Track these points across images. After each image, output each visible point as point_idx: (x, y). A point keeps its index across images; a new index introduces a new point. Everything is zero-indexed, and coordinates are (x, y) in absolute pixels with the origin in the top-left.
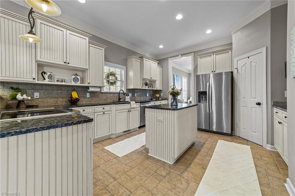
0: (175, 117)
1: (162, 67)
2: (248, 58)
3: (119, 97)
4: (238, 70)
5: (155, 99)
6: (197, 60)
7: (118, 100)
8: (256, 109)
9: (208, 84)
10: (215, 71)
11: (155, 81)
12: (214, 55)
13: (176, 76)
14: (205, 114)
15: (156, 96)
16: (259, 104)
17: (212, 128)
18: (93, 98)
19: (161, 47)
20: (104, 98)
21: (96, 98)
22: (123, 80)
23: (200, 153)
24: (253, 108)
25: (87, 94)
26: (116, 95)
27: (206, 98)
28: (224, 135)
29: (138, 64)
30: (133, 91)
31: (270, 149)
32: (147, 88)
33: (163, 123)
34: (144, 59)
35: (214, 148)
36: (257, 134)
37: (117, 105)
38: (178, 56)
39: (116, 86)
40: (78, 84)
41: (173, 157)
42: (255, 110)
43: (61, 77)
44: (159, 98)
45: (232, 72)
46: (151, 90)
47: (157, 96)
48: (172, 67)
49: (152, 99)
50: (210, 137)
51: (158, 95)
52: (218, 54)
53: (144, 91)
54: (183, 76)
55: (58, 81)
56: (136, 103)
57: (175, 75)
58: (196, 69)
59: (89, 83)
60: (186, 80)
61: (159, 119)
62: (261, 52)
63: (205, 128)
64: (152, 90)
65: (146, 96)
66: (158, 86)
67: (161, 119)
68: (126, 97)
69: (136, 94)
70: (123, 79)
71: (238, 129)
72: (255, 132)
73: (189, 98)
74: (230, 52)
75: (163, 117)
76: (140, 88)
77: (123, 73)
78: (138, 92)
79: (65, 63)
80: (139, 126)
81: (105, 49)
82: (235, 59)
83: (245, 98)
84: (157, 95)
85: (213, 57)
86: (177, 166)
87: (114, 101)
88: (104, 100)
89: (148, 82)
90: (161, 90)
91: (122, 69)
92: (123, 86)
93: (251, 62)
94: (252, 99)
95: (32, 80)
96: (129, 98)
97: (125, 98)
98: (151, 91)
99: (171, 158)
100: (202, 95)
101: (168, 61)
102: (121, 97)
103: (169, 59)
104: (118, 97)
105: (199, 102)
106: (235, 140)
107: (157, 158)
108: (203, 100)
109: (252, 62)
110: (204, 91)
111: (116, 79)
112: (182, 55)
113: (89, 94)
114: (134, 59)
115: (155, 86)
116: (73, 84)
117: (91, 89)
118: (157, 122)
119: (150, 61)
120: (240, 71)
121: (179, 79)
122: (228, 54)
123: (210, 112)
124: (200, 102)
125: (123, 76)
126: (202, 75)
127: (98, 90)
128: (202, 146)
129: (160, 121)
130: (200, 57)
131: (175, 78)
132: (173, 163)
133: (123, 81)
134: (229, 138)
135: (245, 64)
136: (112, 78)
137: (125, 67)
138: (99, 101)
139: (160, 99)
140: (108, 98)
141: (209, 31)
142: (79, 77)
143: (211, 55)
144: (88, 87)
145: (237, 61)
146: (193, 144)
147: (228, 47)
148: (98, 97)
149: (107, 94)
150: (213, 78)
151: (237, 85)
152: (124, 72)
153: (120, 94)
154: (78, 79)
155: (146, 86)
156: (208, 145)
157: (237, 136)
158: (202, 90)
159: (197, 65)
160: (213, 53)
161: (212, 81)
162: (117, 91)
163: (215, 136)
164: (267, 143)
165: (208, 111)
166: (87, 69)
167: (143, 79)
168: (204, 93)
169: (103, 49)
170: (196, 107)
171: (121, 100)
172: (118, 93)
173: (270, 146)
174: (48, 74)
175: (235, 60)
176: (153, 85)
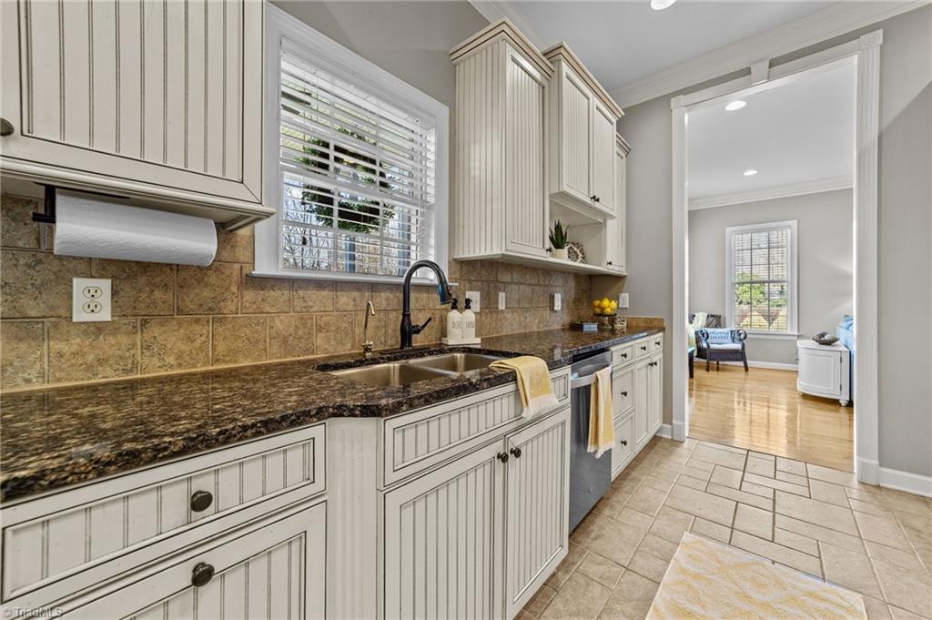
3: (406, 315)
7: (394, 341)
15: (603, 309)
18: (155, 330)
20: (281, 324)
21: (197, 328)
22: (431, 200)
25: (79, 284)
26: (383, 299)
39: (382, 238)
47: (608, 311)
68: (454, 315)
70: (431, 191)
78: (512, 282)
87: (367, 349)
88: (285, 341)
92: (432, 242)
96: (469, 325)
97: (443, 320)
102: (417, 319)
104: (395, 319)
113: (105, 285)
127: (199, 243)
133: (430, 208)
138: (233, 353)
140: (320, 329)
148: (221, 321)
149: (313, 295)
152: (439, 144)
153: (413, 296)
171: (418, 340)
172: (397, 285)
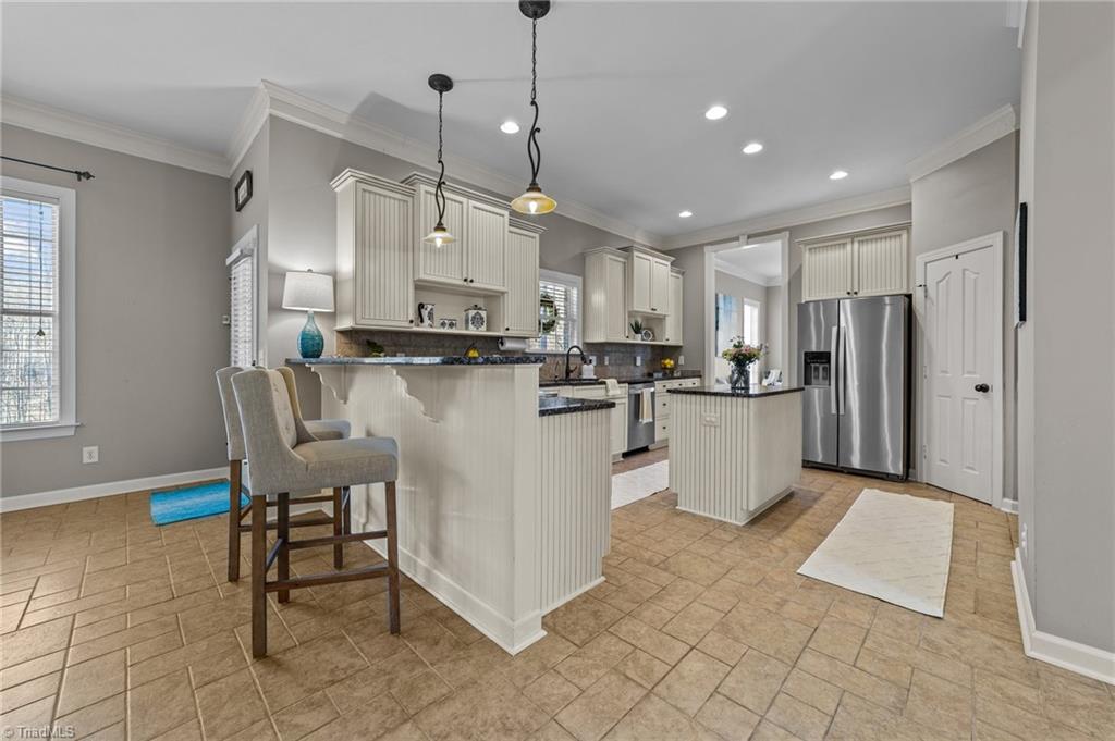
0: (752, 414)
1: (683, 274)
2: (957, 257)
4: (926, 291)
5: (660, 375)
6: (800, 256)
8: (973, 402)
9: (835, 329)
10: (856, 293)
11: (661, 319)
12: (856, 245)
13: (725, 299)
14: (825, 421)
16: (983, 389)
17: (849, 461)
19: (686, 214)
23: (811, 511)
24: (968, 402)
27: (827, 370)
28: (882, 479)
29: (619, 268)
30: (600, 349)
31: (1008, 511)
32: (638, 339)
33: (718, 429)
34: (636, 253)
35: (851, 504)
36: (977, 473)
37: (576, 388)
38: (737, 239)
40: (483, 331)
41: (745, 508)
42: (975, 406)
43: (449, 316)
44: (672, 370)
45: (909, 297)
46: (649, 345)
48: (716, 271)
49: (650, 375)
50: (839, 482)
51: (669, 363)
52: (867, 240)
53: (629, 350)
54: (745, 300)
55: (443, 325)
56: (619, 382)
57: (721, 296)
58: (795, 280)
59: (507, 329)
60: (756, 312)
61: (708, 419)
62: (991, 246)
63: (823, 458)
64: (653, 346)
65: (635, 364)
66: (670, 335)
67: (713, 419)
69: (607, 358)
71: (924, 461)
72: (972, 469)
73: (767, 374)
74: (905, 236)
75: (718, 415)
76: (623, 340)
77: (575, 296)
79: (466, 280)
80: (626, 450)
81: (541, 236)
82: (917, 258)
83: (946, 372)
84: (667, 361)
85: (852, 249)
86: (755, 528)
89: (640, 321)
90: (680, 347)
91: (573, 284)
93: (964, 270)
94: (966, 376)
95: (407, 324)
98: (649, 350)
99: (739, 510)
100: (816, 363)
101: (703, 254)
103: (707, 249)
105: (807, 382)
106: (913, 491)
107: (702, 513)
108: (817, 377)
109: (967, 272)
110: (822, 350)
111: (556, 315)
112: (749, 237)
114: (609, 256)
115: (663, 331)
116: (472, 331)
117: (509, 345)
118: (703, 428)
119: (649, 257)
120: (932, 292)
121: (734, 308)
122: (898, 240)
123: (841, 412)
124: (810, 384)
125: (575, 306)
126: (816, 302)
128: (815, 500)
129: (710, 424)
130: (810, 249)
131: (721, 305)
132: (743, 523)
134: (900, 486)
135: (946, 275)
136: (545, 311)
137: (581, 279)
139: (675, 375)
141: (839, 175)
142: (484, 314)
143: (844, 244)
144: (502, 338)
145: (926, 263)
146: (791, 495)
147: (898, 221)
150: (852, 312)
151: (923, 332)
154: (482, 318)
155: (637, 332)
156: (832, 498)
157: (921, 483)
158: (814, 349)
159: (800, 270)
160: (853, 237)
161: (847, 319)
162: (548, 349)
163: (856, 482)
164: (1004, 496)
165: (834, 411)
166: (503, 293)
167: (632, 314)
168: (823, 357)
169: (537, 236)
170: (798, 394)
173: (1012, 501)
174: (430, 307)
175: (919, 260)
176: (657, 331)
